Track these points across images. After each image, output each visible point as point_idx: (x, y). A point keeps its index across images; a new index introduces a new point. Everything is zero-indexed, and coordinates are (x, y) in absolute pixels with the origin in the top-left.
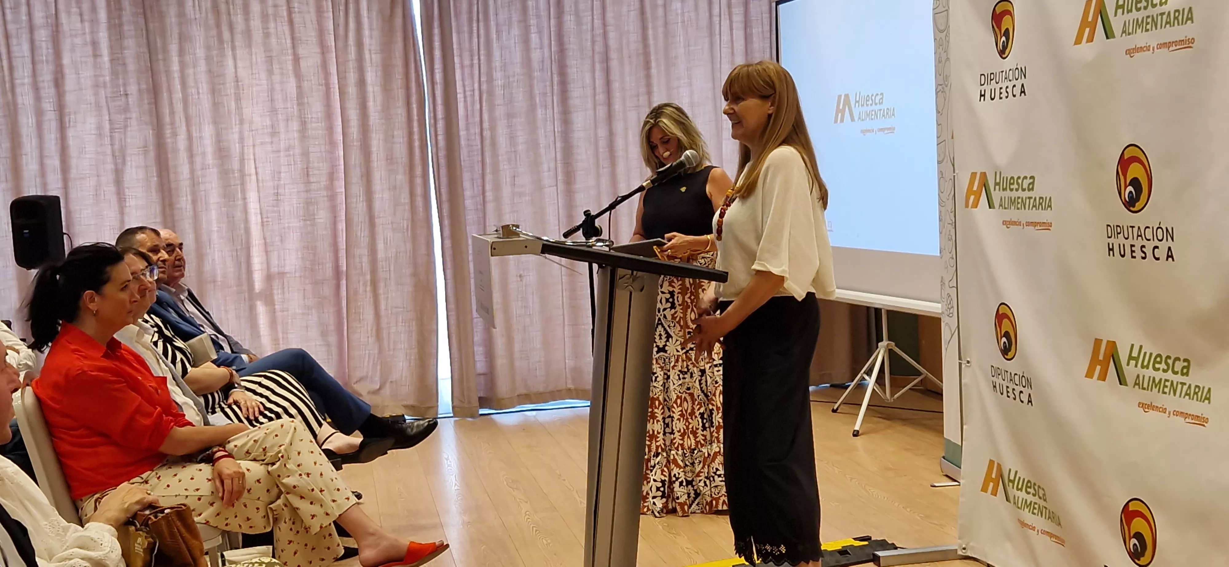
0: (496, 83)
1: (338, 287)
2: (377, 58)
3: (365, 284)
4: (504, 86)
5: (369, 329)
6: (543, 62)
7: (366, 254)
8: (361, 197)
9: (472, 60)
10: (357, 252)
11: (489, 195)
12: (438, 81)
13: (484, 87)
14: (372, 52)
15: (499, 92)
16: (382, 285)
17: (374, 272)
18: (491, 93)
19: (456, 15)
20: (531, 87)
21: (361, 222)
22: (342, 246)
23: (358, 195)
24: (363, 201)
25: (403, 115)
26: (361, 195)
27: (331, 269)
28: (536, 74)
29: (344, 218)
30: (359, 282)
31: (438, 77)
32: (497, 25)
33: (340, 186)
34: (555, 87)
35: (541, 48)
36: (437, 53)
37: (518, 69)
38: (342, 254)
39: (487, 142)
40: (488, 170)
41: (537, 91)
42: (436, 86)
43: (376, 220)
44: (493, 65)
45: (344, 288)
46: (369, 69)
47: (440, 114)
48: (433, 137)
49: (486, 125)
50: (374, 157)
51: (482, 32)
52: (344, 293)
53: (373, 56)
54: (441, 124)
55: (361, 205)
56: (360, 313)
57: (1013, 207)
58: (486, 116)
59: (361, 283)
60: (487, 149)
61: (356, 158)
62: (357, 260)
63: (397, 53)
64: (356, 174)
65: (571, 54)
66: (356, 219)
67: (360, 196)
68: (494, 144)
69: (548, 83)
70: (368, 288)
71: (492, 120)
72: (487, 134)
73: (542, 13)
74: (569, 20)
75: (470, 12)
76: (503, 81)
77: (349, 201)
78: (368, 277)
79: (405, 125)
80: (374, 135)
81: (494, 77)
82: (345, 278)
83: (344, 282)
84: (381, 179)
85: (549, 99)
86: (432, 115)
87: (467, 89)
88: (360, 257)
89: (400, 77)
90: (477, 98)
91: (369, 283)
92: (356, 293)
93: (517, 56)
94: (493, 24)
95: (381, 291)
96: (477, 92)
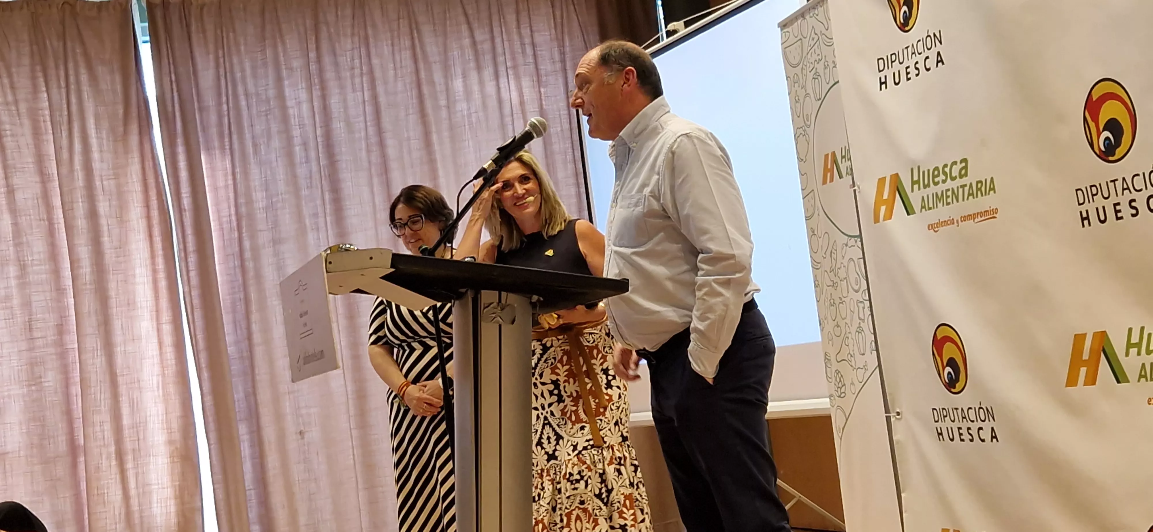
0: (256, 205)
1: (74, 465)
2: (110, 184)
3: (108, 458)
4: (266, 208)
5: (117, 513)
6: (311, 177)
7: (109, 420)
8: (99, 351)
9: (226, 181)
10: (97, 418)
11: (257, 338)
12: (186, 208)
13: (243, 210)
14: (104, 178)
15: (260, 215)
16: (129, 457)
17: (119, 441)
18: (251, 217)
19: (204, 130)
20: (298, 207)
21: (100, 381)
22: (78, 413)
23: (95, 348)
24: (101, 355)
25: (146, 250)
26: (99, 348)
27: (64, 443)
28: (304, 192)
29: (78, 379)
30: (101, 454)
31: (186, 201)
32: (253, 137)
33: (72, 341)
34: (328, 207)
35: (308, 161)
36: (184, 174)
37: (282, 187)
38: (78, 424)
39: (251, 274)
40: (254, 307)
41: (306, 211)
42: (184, 213)
43: (120, 380)
44: (252, 184)
45: (82, 467)
46: (101, 198)
47: (191, 246)
48: (184, 273)
49: (248, 255)
50: (113, 302)
51: (236, 146)
52: (82, 474)
53: (104, 183)
54: (192, 259)
55: (99, 360)
56: (104, 493)
57: (940, 205)
58: (247, 244)
59: (104, 457)
60: (251, 282)
61: (89, 302)
62: (98, 429)
63: (134, 176)
64: (91, 324)
65: (344, 166)
66: (93, 378)
67: (97, 350)
68: (259, 276)
69: (319, 202)
70: (114, 463)
71: (255, 250)
72: (250, 265)
73: (306, 122)
74: (338, 126)
75: (220, 124)
76: (264, 203)
77: (83, 357)
78: (113, 449)
79: (148, 262)
80: (111, 277)
81: (254, 198)
82: (82, 454)
83: (82, 459)
84: (122, 328)
85: (321, 220)
86: (182, 246)
87: (222, 214)
88: (102, 424)
89: (140, 205)
90: (234, 224)
91: (114, 455)
92: (98, 469)
93: (281, 173)
94: (248, 136)
95: (129, 465)
96: (234, 218)
